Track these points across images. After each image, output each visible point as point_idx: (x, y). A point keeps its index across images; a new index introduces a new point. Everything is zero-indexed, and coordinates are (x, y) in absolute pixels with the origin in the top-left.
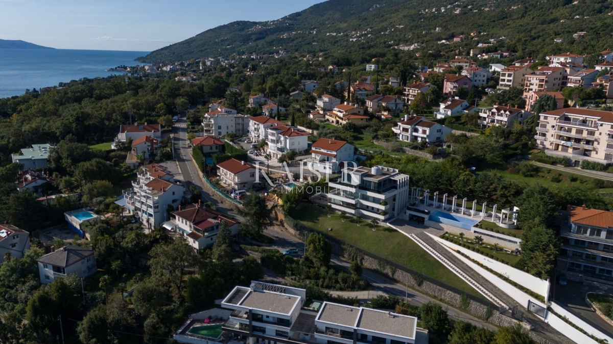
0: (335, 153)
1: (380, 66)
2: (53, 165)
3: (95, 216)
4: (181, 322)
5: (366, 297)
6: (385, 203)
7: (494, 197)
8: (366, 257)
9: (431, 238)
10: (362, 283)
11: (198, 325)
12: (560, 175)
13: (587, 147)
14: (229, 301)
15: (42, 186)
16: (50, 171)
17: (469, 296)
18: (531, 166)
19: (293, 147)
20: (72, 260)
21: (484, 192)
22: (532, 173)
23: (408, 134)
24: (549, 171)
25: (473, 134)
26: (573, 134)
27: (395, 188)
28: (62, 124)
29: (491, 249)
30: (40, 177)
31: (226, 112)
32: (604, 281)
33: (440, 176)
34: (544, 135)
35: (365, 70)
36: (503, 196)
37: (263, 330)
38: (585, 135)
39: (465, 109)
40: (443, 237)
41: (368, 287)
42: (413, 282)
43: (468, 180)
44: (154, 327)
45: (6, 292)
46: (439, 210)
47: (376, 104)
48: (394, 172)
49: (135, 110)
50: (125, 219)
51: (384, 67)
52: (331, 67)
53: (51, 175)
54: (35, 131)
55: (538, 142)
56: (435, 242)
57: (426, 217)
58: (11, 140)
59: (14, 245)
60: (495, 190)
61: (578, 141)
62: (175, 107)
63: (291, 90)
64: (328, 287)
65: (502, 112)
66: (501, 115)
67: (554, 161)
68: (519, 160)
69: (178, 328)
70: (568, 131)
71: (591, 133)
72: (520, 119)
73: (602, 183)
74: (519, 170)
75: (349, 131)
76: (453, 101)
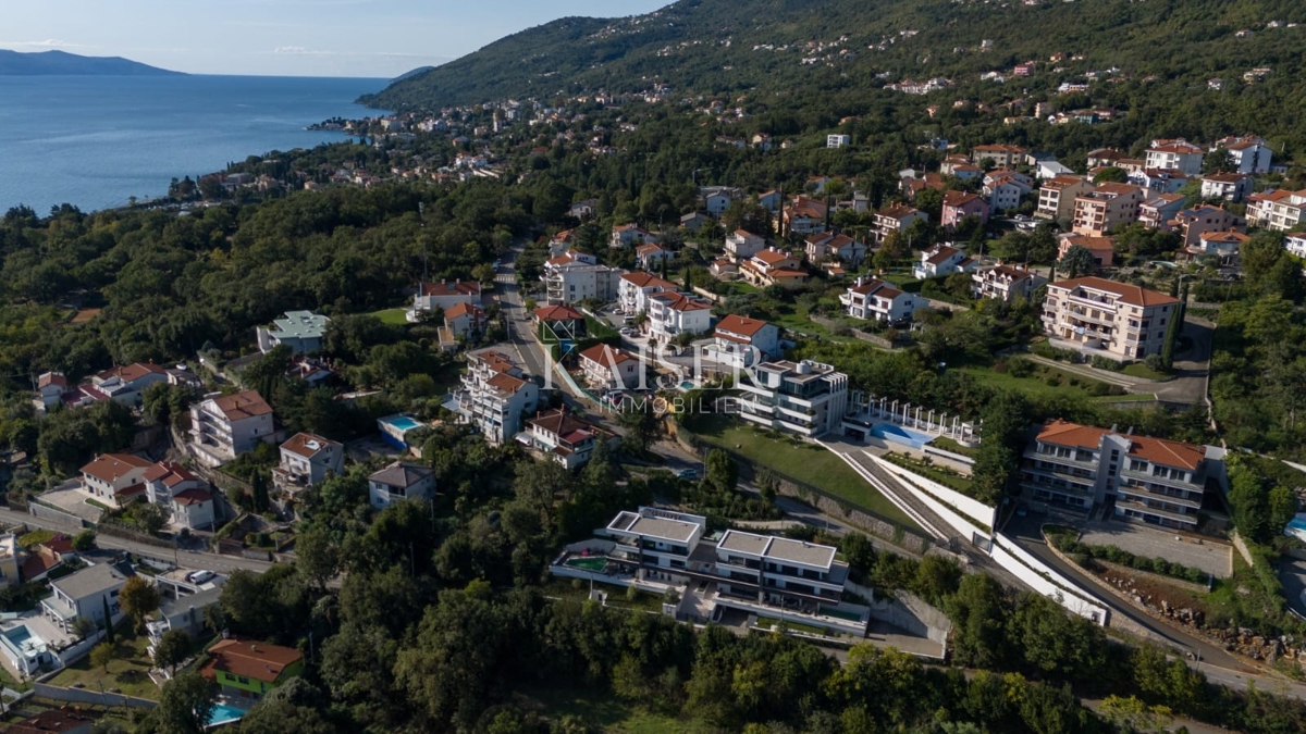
0: (749, 339)
1: (855, 136)
4: (554, 553)
5: (779, 527)
6: (812, 412)
7: (959, 406)
8: (783, 481)
9: (870, 459)
10: (775, 511)
11: (576, 558)
12: (1061, 375)
13: (1106, 336)
14: (615, 526)
15: (328, 378)
16: (330, 357)
17: (904, 527)
18: (1024, 362)
19: (688, 327)
20: (412, 479)
21: (946, 399)
22: (1025, 372)
23: (862, 307)
24: (1047, 369)
25: (959, 307)
26: (1088, 317)
27: (827, 391)
28: (324, 278)
29: (942, 473)
30: (321, 366)
31: (580, 260)
32: (1071, 512)
33: (891, 375)
34: (1053, 315)
35: (825, 144)
36: (970, 404)
37: (655, 560)
38: (1102, 319)
39: (959, 264)
40: (883, 457)
41: (782, 516)
42: (839, 511)
43: (928, 382)
44: (524, 558)
46: (886, 422)
47: (822, 249)
48: (828, 369)
49: (431, 254)
50: (461, 429)
51: (862, 140)
52: (757, 139)
53: (333, 362)
54: (284, 290)
55: (1046, 325)
56: (874, 464)
59: (327, 461)
60: (960, 396)
61: (1094, 327)
62: (492, 246)
63: (682, 210)
65: (1003, 275)
66: (1001, 281)
67: (1058, 355)
68: (1011, 352)
69: (553, 559)
70: (1083, 312)
71: (1110, 317)
72: (1027, 288)
73: (1105, 390)
74: (1008, 367)
75: (774, 297)
76: (943, 249)
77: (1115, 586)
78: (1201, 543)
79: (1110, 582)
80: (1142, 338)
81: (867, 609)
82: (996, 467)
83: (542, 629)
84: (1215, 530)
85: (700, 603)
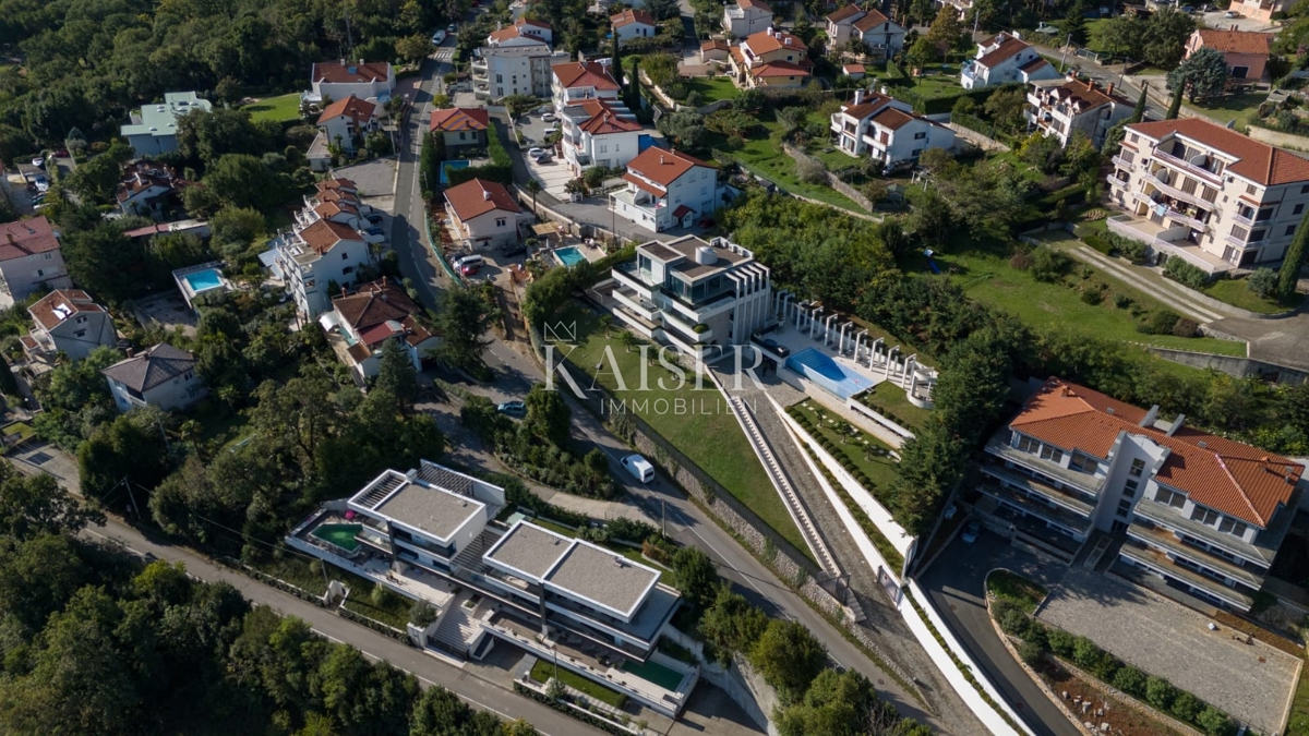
0: (664, 189)
2: (187, 152)
3: (223, 282)
4: (305, 512)
5: (601, 517)
6: (699, 328)
7: (922, 335)
8: (639, 433)
9: (772, 409)
10: (605, 487)
11: (332, 521)
12: (1105, 287)
13: (1199, 225)
14: (360, 501)
15: (160, 198)
16: (178, 164)
17: (781, 540)
18: (1055, 256)
19: (605, 156)
20: (154, 379)
21: (906, 322)
22: (1053, 274)
23: (855, 138)
24: (1089, 274)
25: (998, 144)
26: (1176, 192)
27: (732, 294)
28: (220, 47)
30: (157, 180)
32: (1049, 547)
34: (1126, 178)
36: (937, 335)
37: (415, 553)
38: (1197, 198)
39: (1024, 67)
40: (789, 410)
41: (616, 495)
42: (704, 497)
43: (886, 290)
44: (263, 517)
45: (65, 417)
46: (816, 346)
47: (847, 30)
48: (745, 256)
49: (360, 17)
50: (268, 295)
53: (179, 173)
55: (1114, 190)
56: (776, 418)
57: (781, 362)
58: (131, 80)
59: (81, 333)
60: (927, 320)
61: (1183, 207)
64: (554, 485)
65: (1068, 101)
66: (1062, 110)
67: (1114, 247)
68: (1040, 237)
69: (295, 525)
70: (1169, 180)
71: (1210, 195)
72: (1102, 122)
73: (1170, 324)
74: (1032, 261)
75: (748, 111)
76: (1008, 41)
77: (1076, 709)
78: (1249, 642)
79: (1068, 701)
80: (1256, 236)
81: (692, 669)
82: (926, 475)
83: (227, 650)
84: (1281, 621)
85: (466, 623)
